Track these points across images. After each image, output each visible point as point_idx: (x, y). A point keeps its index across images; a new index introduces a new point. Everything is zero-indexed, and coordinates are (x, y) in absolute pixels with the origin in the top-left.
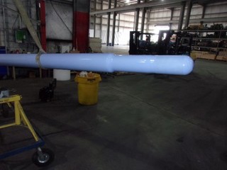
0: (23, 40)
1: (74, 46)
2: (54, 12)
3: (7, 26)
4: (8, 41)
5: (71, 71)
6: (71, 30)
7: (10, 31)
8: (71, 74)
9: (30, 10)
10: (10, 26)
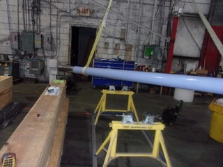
0: (150, 56)
1: (201, 64)
2: (185, 28)
3: (139, 43)
4: (137, 56)
5: (196, 92)
6: (200, 46)
7: (141, 47)
8: (195, 96)
9: (161, 28)
10: (142, 43)
